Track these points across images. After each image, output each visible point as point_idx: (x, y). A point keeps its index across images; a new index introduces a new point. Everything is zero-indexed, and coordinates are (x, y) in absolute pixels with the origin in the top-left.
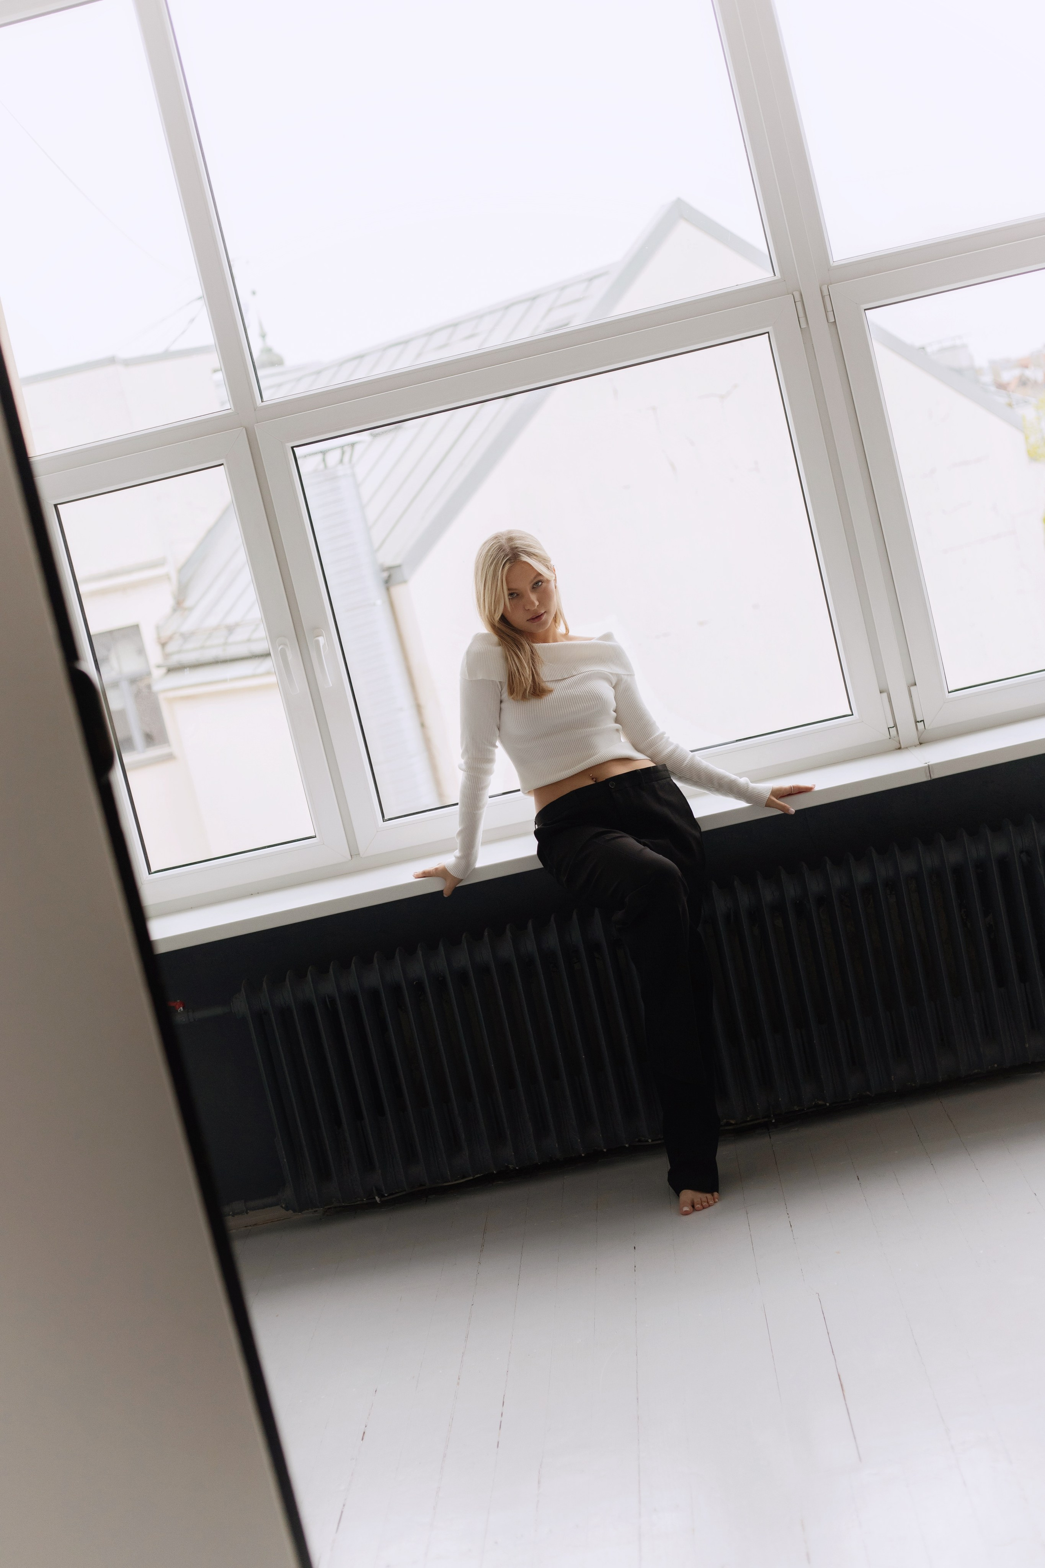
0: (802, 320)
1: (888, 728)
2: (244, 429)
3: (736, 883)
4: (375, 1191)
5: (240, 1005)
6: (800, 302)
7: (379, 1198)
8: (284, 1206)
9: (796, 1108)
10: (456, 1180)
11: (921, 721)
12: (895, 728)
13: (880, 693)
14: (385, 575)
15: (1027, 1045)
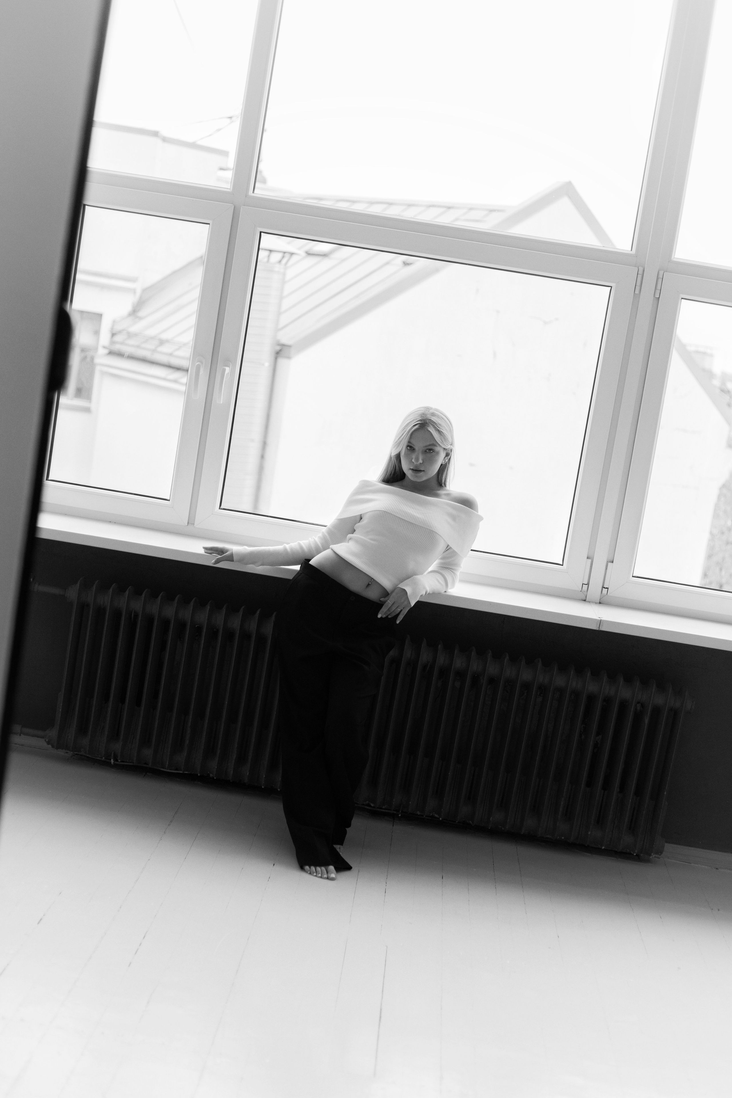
0: (638, 288)
1: (583, 584)
2: (233, 207)
3: (440, 646)
4: (112, 755)
5: (72, 593)
6: (641, 275)
7: (113, 761)
8: (47, 740)
9: (418, 813)
10: (170, 770)
11: (606, 588)
12: (587, 585)
13: (587, 558)
14: (278, 348)
15: (589, 833)
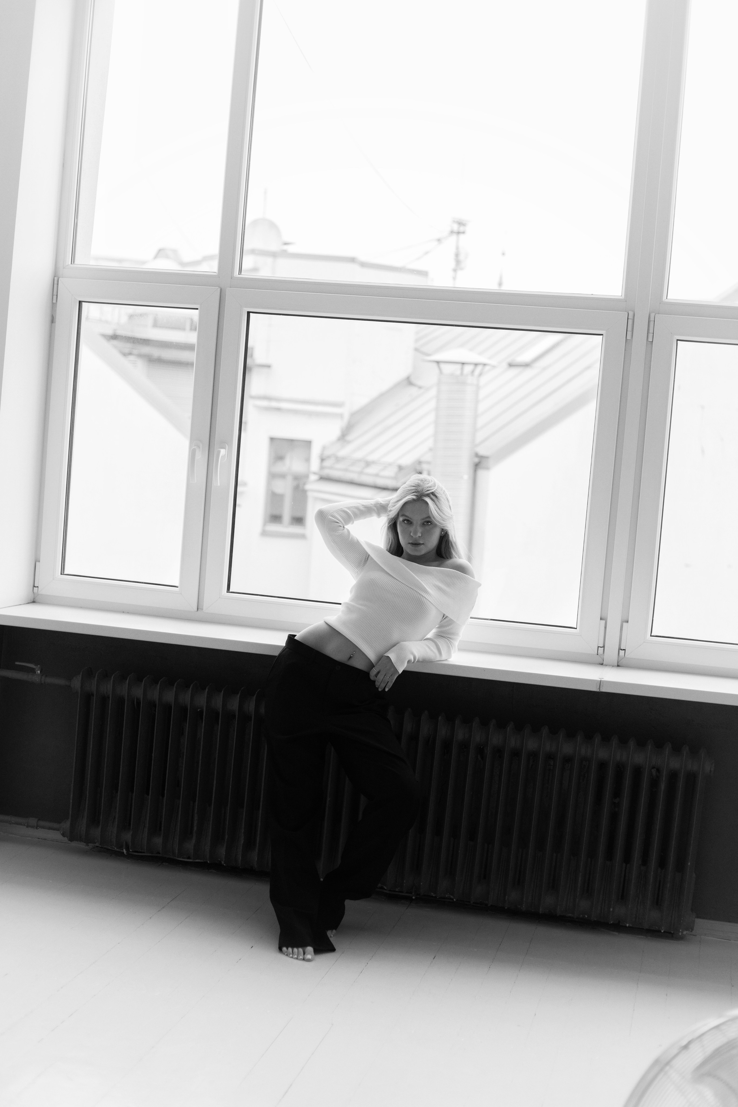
0: (629, 333)
1: (598, 647)
2: (219, 289)
3: (440, 718)
4: (124, 845)
5: (76, 683)
6: (631, 320)
7: (126, 850)
8: (61, 832)
9: (433, 894)
10: (183, 858)
11: (623, 650)
12: (603, 648)
13: (601, 619)
14: (477, 460)
15: (611, 909)
